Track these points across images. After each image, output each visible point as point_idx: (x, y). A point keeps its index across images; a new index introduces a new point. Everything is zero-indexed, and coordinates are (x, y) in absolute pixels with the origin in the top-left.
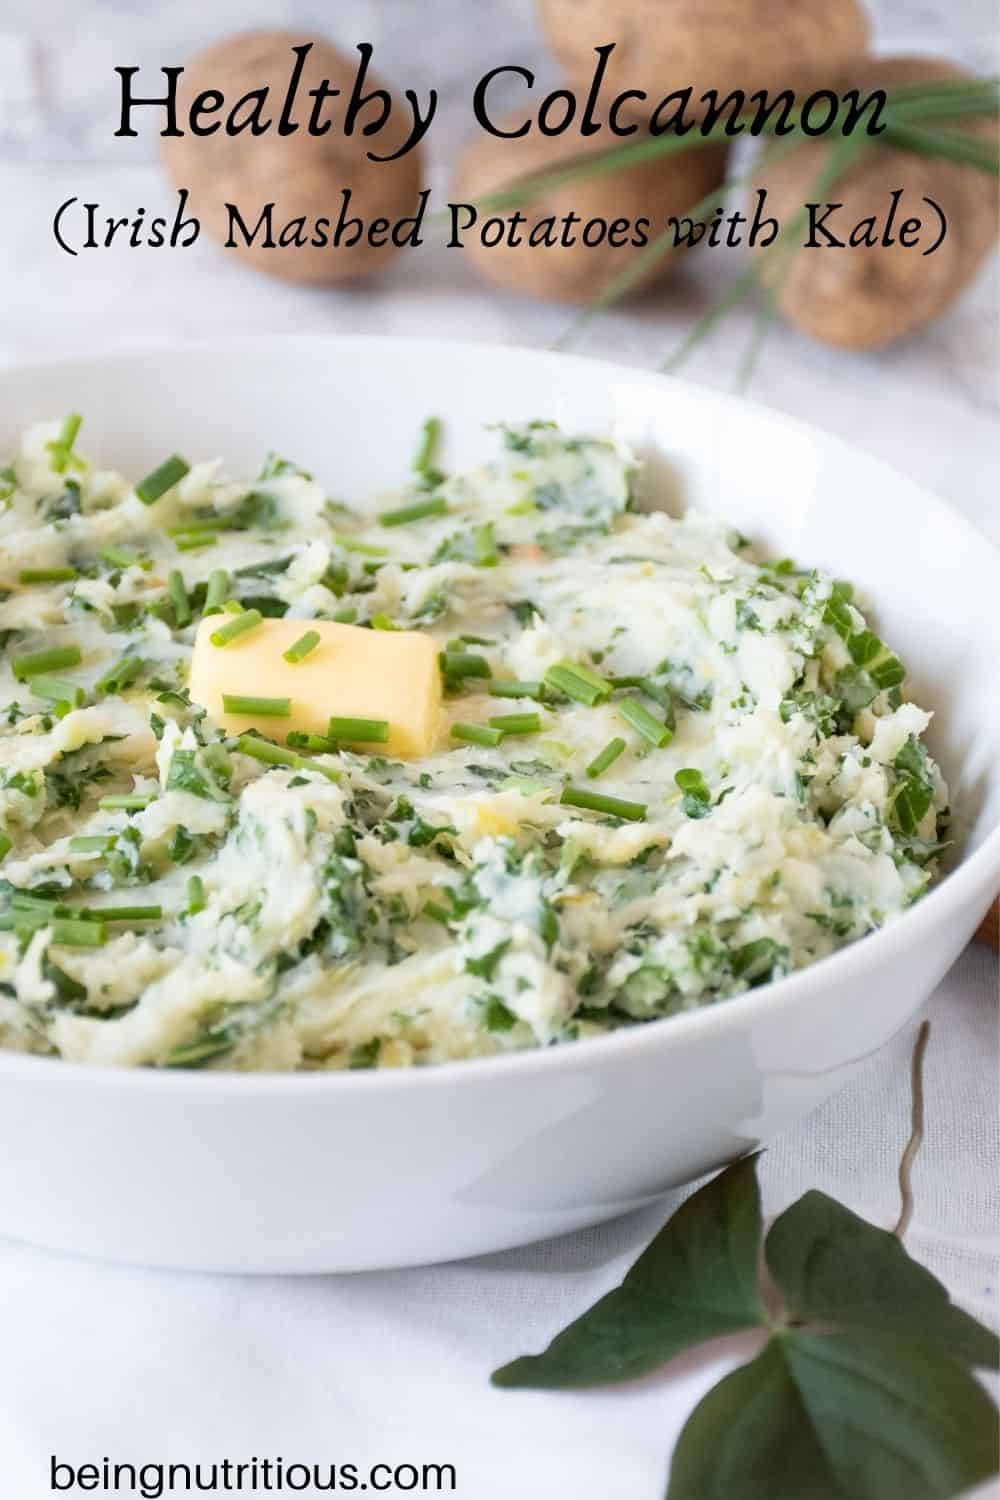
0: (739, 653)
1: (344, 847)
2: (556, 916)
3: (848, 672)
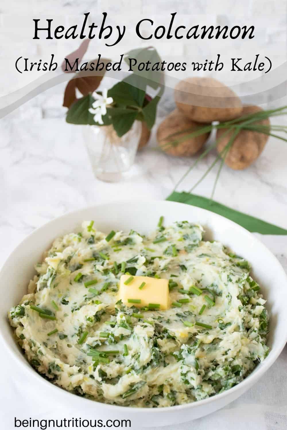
0: (228, 286)
1: (155, 342)
2: (197, 361)
3: (249, 290)
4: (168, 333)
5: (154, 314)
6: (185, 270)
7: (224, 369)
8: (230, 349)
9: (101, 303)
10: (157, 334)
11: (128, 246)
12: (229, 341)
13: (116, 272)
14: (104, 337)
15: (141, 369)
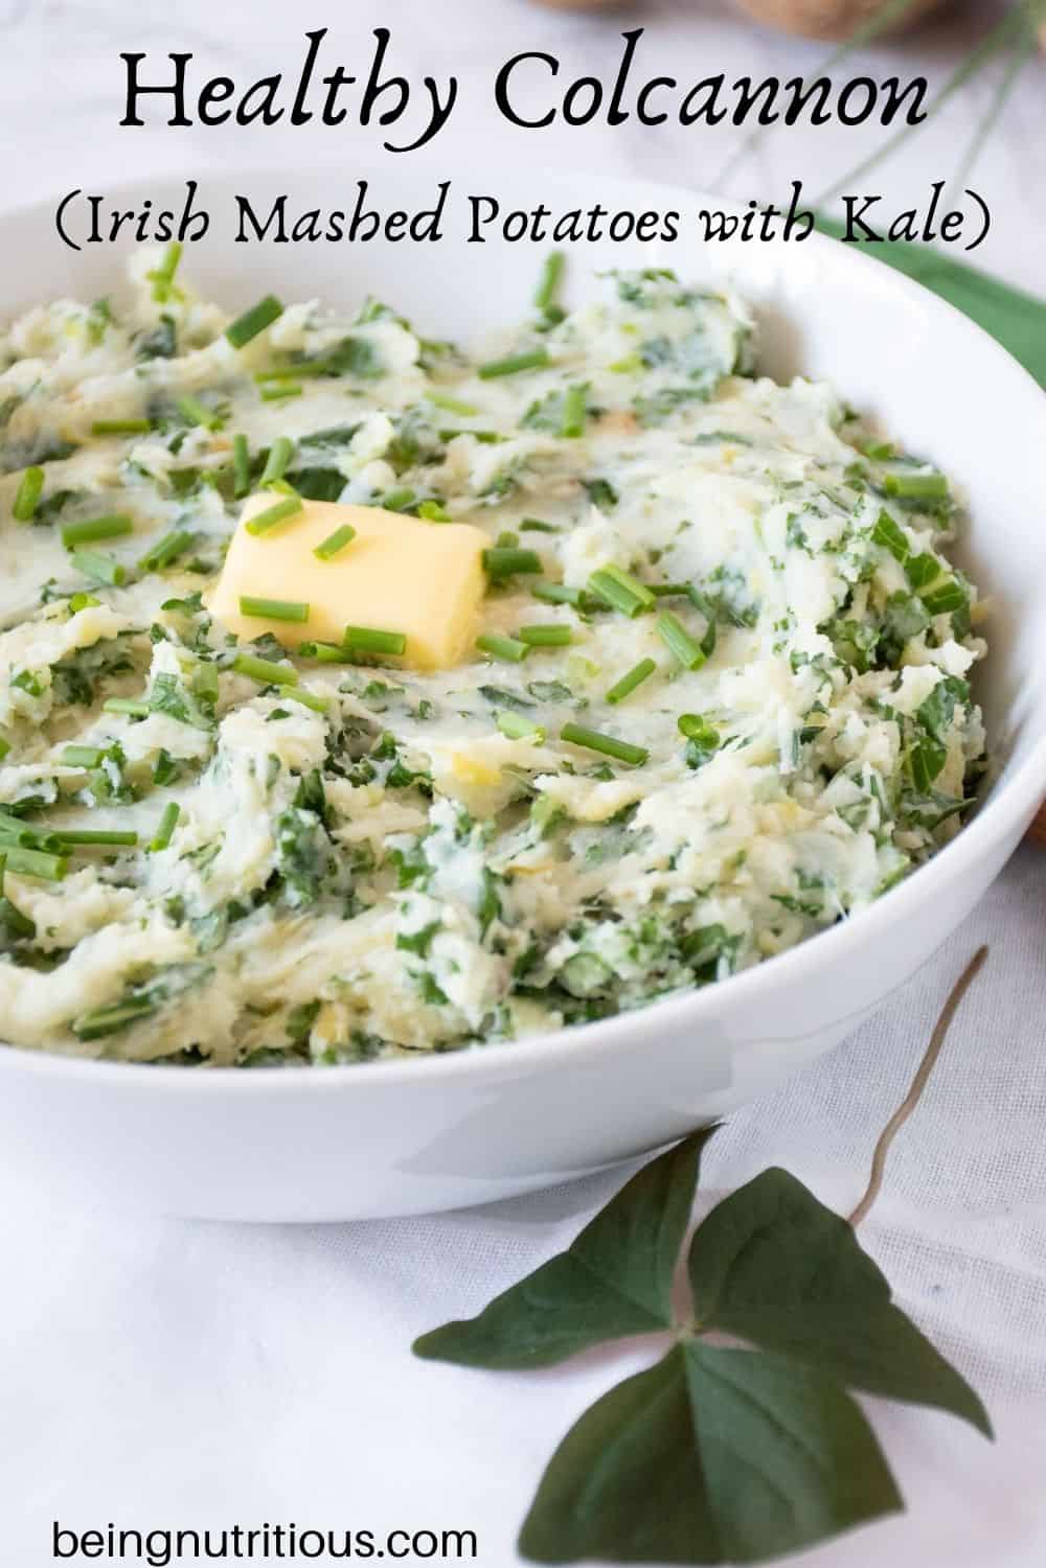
0: (786, 572)
1: (310, 791)
2: (501, 889)
3: (899, 599)
4: (397, 757)
5: (356, 677)
6: (604, 506)
7: (631, 935)
8: (687, 845)
10: (343, 762)
11: (347, 382)
13: (239, 486)
14: (79, 765)
15: (218, 915)
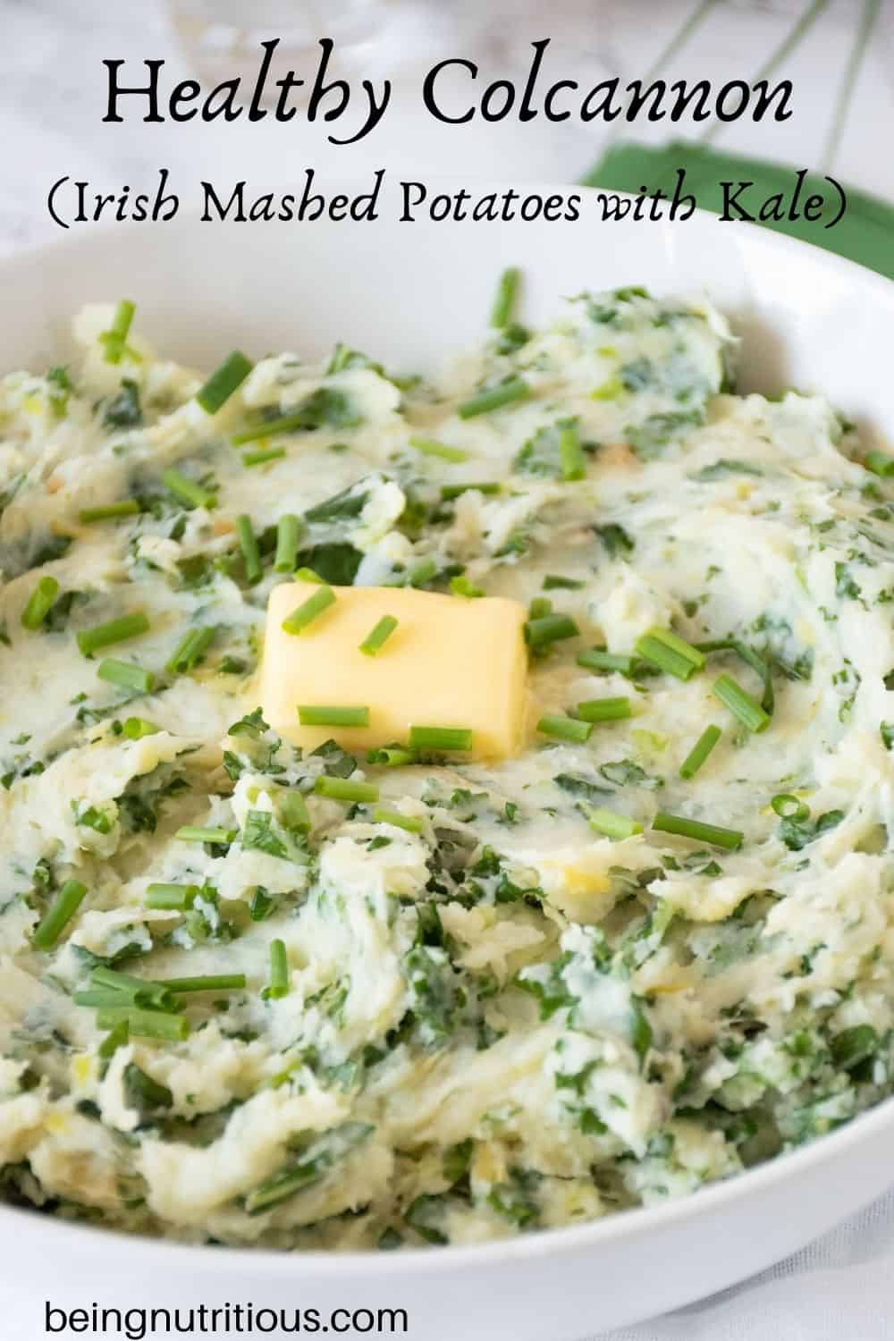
0: (839, 623)
1: (428, 922)
2: (648, 1013)
4: (501, 873)
5: (434, 784)
6: (621, 552)
7: (786, 1048)
8: (823, 946)
9: (155, 730)
10: (449, 883)
11: (324, 436)
12: (818, 903)
13: (251, 572)
14: (168, 907)
15: (354, 1062)
